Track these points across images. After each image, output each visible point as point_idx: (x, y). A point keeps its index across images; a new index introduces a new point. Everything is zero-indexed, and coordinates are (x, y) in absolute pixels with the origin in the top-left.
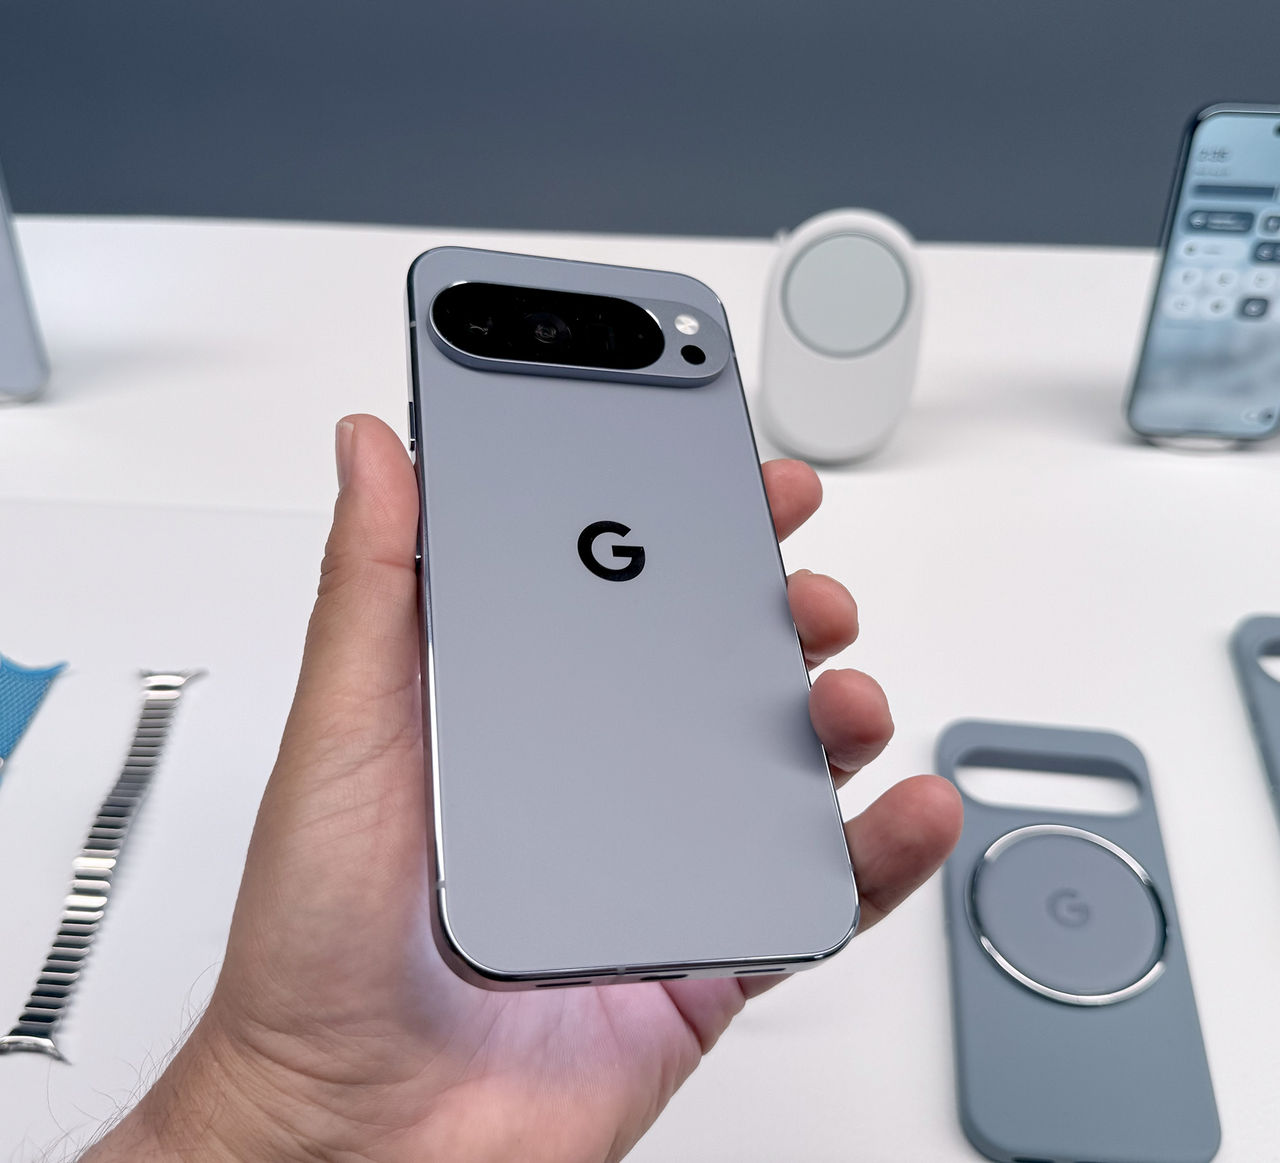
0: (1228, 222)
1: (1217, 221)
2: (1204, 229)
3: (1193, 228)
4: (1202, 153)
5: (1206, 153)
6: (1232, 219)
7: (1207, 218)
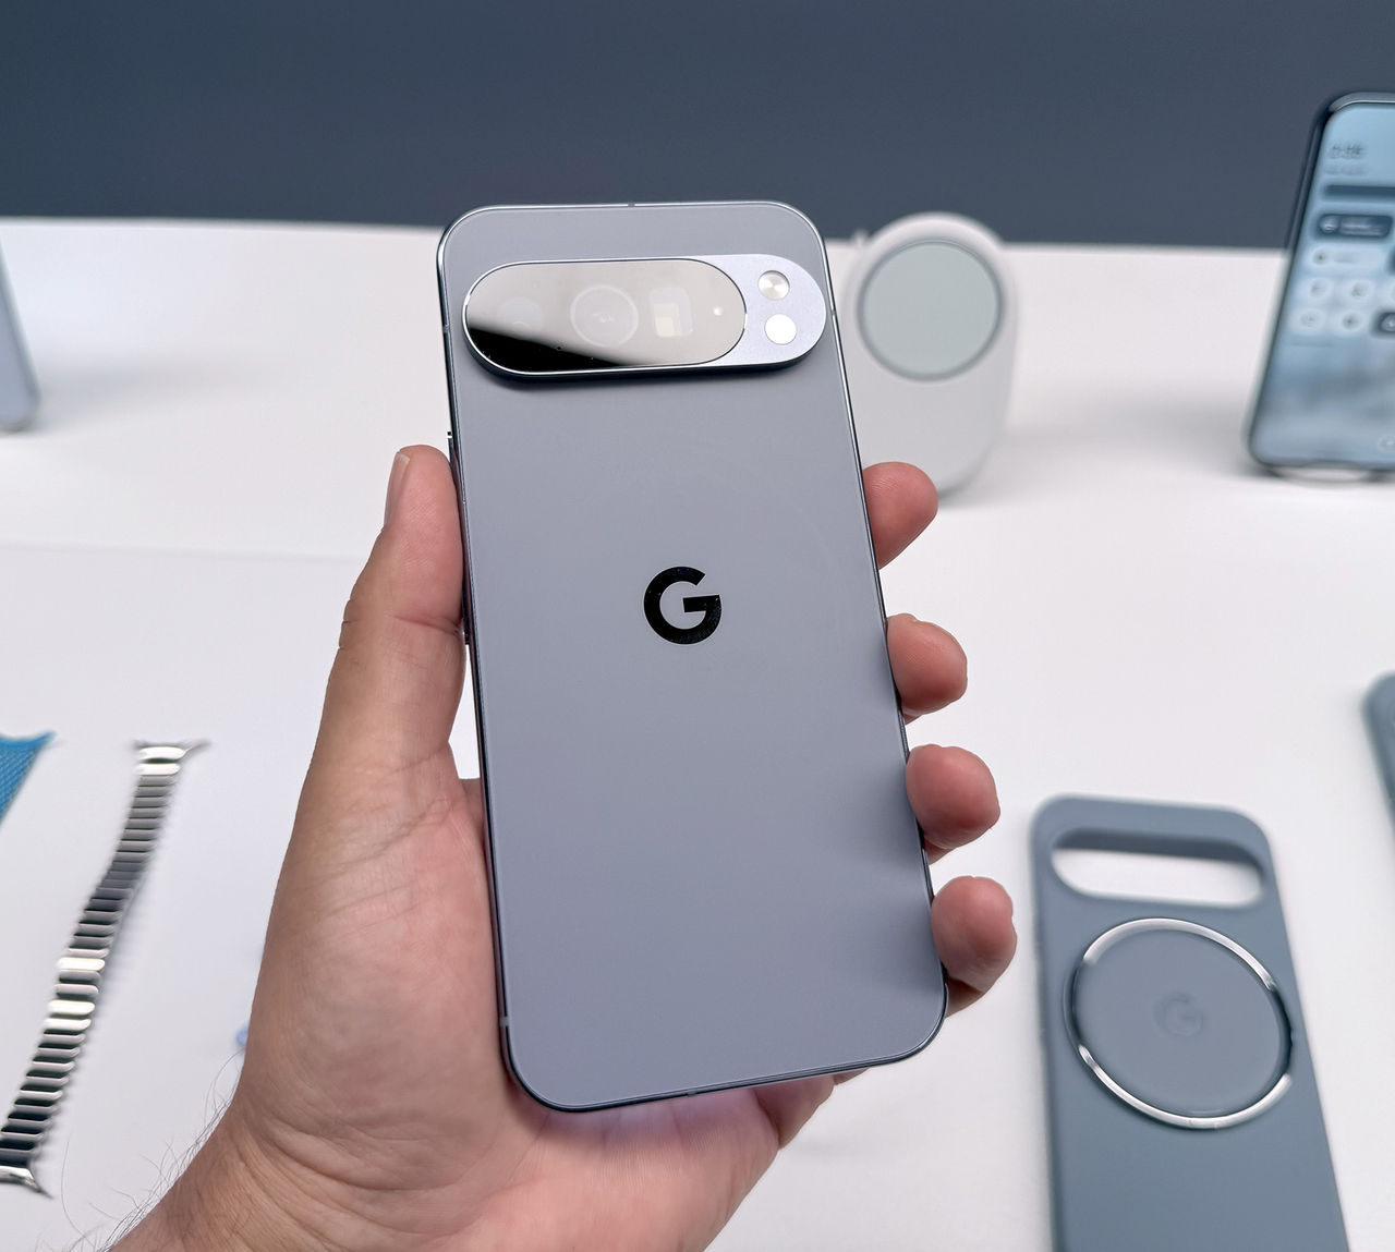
0: (1363, 226)
1: (1351, 225)
2: (1336, 234)
3: (1322, 234)
4: (1334, 148)
5: (1339, 149)
6: (1368, 223)
7: (1339, 223)
